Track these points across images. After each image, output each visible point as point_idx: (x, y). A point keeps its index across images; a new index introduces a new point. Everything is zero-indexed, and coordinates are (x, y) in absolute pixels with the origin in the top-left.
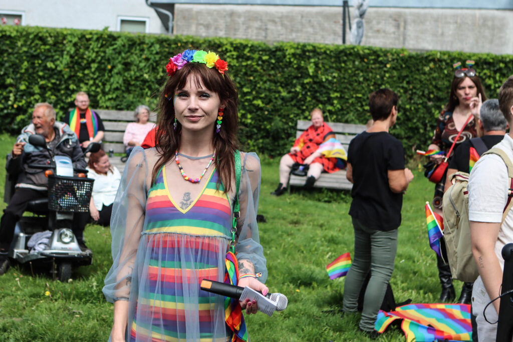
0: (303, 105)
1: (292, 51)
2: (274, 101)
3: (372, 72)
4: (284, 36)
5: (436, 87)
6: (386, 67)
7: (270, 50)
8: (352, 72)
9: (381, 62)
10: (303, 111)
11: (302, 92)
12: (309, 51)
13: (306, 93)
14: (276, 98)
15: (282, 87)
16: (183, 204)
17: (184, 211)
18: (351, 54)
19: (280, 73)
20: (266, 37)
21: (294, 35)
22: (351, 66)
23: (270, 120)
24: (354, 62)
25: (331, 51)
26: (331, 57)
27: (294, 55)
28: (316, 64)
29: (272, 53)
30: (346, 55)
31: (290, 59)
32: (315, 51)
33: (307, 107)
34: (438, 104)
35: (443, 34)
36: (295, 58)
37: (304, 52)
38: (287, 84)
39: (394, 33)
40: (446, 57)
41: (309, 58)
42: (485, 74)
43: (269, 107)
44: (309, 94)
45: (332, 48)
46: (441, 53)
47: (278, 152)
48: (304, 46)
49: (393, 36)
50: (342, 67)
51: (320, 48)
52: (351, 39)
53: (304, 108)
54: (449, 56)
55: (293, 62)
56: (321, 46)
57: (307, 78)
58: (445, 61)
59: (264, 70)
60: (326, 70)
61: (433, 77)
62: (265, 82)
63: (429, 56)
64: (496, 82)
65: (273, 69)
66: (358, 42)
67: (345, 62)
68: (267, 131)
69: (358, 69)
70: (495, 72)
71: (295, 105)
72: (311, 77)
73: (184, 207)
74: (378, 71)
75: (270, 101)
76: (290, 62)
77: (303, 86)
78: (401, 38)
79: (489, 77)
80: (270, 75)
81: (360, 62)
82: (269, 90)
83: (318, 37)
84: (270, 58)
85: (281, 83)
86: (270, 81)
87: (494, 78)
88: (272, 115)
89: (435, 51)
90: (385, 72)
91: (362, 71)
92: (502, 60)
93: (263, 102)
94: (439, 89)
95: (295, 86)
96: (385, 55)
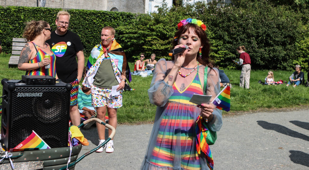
0: (19, 32)
1: (14, 9)
2: (7, 30)
3: (48, 18)
4: (13, 4)
5: (74, 23)
6: (53, 15)
7: (4, 9)
8: (40, 18)
9: (51, 14)
10: (20, 34)
11: (19, 26)
12: (21, 10)
13: (21, 27)
14: (8, 29)
15: (11, 25)
16: (181, 88)
17: (181, 92)
18: (39, 11)
19: (9, 19)
20: (5, 4)
21: (18, 3)
22: (39, 16)
23: (6, 38)
24: (40, 14)
25: (31, 10)
26: (31, 12)
27: (15, 11)
28: (25, 15)
29: (5, 10)
30: (37, 11)
31: (13, 13)
32: (24, 9)
33: (21, 32)
34: (75, 30)
35: (79, 3)
36: (15, 12)
37: (19, 10)
38: (12, 23)
39: (59, 2)
40: (77, 12)
41: (21, 12)
42: (93, 18)
43: (5, 33)
44: (22, 27)
45: (31, 8)
46: (75, 10)
47: (10, 51)
48: (19, 7)
49: (59, 3)
50: (35, 16)
51: (26, 8)
52: (41, 5)
53: (20, 33)
54: (79, 11)
55: (14, 14)
56: (27, 8)
57: (20, 21)
58: (77, 13)
59: (2, 18)
60: (29, 17)
61: (72, 20)
62: (3, 23)
63: (71, 11)
64: (97, 21)
65: (6, 17)
66: (43, 6)
67: (36, 14)
68: (5, 43)
69: (42, 17)
70: (97, 17)
71: (16, 32)
72: (22, 20)
73: (181, 90)
74: (50, 18)
75: (5, 30)
76: (13, 14)
77: (19, 23)
78: (63, 4)
79: (95, 19)
80: (5, 20)
81: (43, 14)
82: (5, 26)
83: (28, 4)
84: (5, 13)
85: (10, 23)
86: (5, 22)
87: (96, 20)
88: (6, 36)
89: (73, 9)
90: (53, 17)
91: (44, 17)
92: (99, 12)
93: (2, 31)
94: (75, 24)
95: (15, 24)
96: (53, 11)
